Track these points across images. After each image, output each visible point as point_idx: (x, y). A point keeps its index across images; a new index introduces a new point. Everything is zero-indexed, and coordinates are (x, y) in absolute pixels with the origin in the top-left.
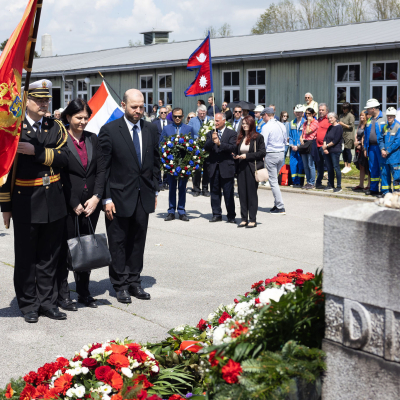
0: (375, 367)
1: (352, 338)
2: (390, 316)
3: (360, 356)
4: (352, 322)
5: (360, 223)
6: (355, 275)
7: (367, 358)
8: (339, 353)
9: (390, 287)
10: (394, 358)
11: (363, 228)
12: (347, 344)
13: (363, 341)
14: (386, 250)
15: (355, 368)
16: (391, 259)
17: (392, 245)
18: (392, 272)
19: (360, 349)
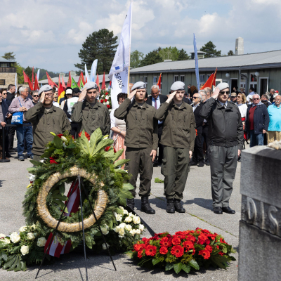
0: (257, 233)
1: (250, 218)
2: (262, 205)
3: (252, 228)
4: (249, 209)
5: (253, 155)
6: (251, 183)
7: (254, 229)
8: (245, 227)
9: (262, 189)
10: (263, 228)
11: (254, 158)
12: (248, 222)
13: (253, 219)
14: (261, 169)
15: (250, 234)
16: (263, 174)
17: (263, 166)
18: (263, 181)
19: (252, 224)
